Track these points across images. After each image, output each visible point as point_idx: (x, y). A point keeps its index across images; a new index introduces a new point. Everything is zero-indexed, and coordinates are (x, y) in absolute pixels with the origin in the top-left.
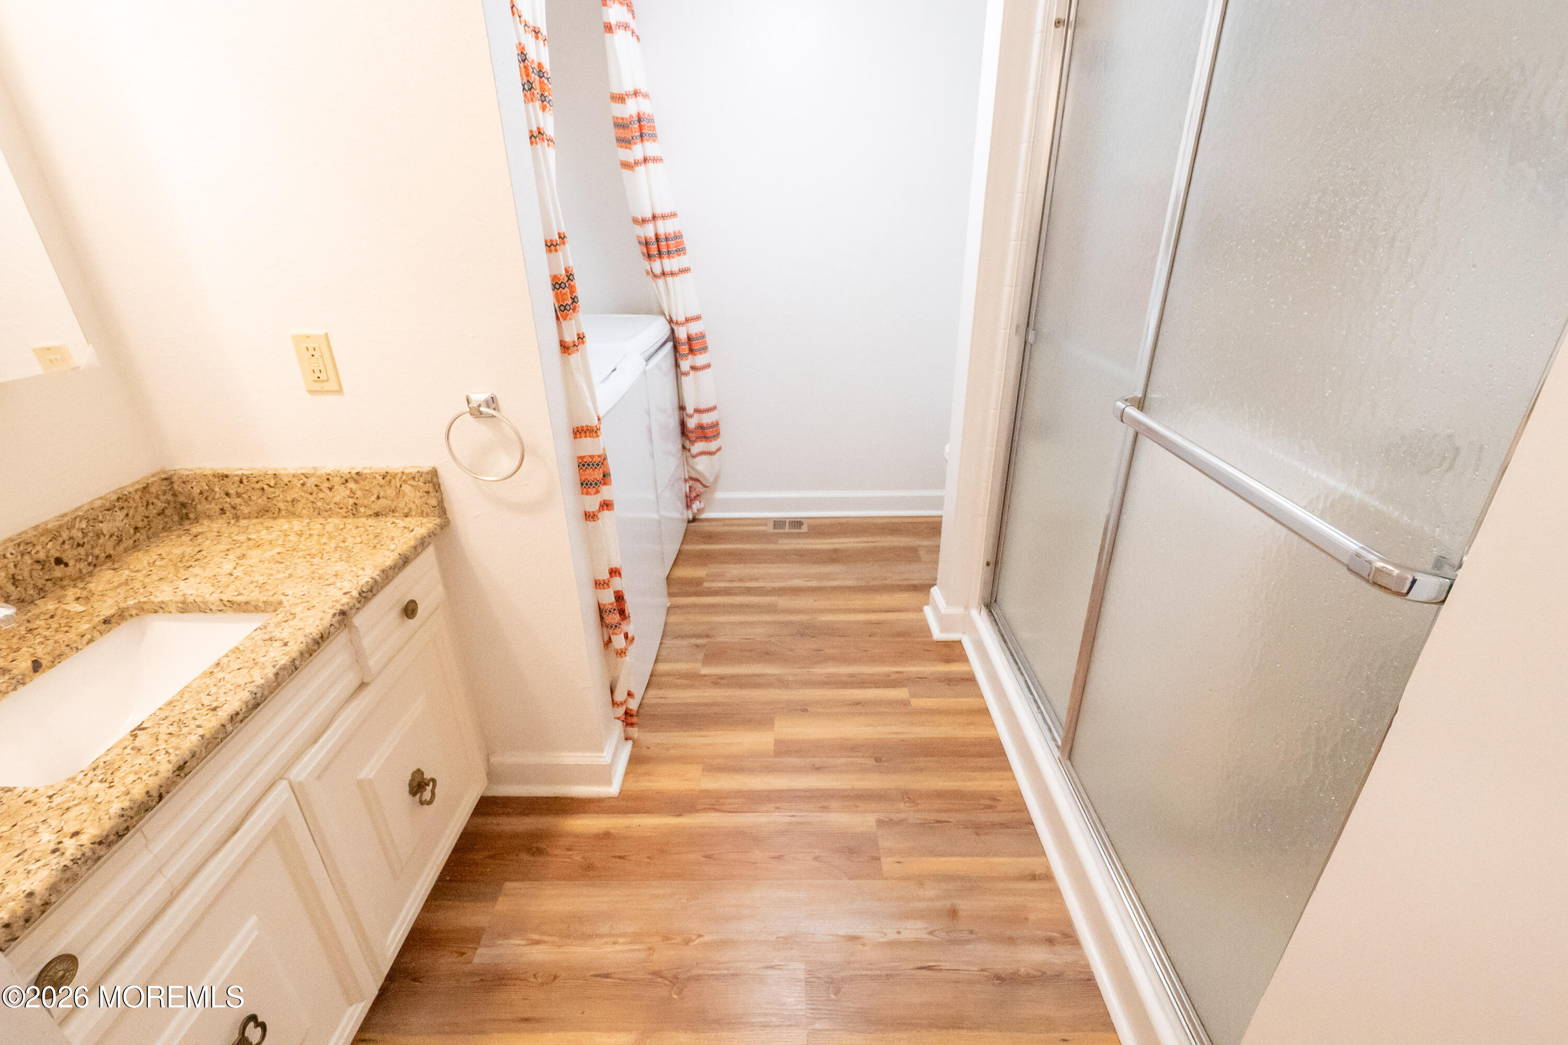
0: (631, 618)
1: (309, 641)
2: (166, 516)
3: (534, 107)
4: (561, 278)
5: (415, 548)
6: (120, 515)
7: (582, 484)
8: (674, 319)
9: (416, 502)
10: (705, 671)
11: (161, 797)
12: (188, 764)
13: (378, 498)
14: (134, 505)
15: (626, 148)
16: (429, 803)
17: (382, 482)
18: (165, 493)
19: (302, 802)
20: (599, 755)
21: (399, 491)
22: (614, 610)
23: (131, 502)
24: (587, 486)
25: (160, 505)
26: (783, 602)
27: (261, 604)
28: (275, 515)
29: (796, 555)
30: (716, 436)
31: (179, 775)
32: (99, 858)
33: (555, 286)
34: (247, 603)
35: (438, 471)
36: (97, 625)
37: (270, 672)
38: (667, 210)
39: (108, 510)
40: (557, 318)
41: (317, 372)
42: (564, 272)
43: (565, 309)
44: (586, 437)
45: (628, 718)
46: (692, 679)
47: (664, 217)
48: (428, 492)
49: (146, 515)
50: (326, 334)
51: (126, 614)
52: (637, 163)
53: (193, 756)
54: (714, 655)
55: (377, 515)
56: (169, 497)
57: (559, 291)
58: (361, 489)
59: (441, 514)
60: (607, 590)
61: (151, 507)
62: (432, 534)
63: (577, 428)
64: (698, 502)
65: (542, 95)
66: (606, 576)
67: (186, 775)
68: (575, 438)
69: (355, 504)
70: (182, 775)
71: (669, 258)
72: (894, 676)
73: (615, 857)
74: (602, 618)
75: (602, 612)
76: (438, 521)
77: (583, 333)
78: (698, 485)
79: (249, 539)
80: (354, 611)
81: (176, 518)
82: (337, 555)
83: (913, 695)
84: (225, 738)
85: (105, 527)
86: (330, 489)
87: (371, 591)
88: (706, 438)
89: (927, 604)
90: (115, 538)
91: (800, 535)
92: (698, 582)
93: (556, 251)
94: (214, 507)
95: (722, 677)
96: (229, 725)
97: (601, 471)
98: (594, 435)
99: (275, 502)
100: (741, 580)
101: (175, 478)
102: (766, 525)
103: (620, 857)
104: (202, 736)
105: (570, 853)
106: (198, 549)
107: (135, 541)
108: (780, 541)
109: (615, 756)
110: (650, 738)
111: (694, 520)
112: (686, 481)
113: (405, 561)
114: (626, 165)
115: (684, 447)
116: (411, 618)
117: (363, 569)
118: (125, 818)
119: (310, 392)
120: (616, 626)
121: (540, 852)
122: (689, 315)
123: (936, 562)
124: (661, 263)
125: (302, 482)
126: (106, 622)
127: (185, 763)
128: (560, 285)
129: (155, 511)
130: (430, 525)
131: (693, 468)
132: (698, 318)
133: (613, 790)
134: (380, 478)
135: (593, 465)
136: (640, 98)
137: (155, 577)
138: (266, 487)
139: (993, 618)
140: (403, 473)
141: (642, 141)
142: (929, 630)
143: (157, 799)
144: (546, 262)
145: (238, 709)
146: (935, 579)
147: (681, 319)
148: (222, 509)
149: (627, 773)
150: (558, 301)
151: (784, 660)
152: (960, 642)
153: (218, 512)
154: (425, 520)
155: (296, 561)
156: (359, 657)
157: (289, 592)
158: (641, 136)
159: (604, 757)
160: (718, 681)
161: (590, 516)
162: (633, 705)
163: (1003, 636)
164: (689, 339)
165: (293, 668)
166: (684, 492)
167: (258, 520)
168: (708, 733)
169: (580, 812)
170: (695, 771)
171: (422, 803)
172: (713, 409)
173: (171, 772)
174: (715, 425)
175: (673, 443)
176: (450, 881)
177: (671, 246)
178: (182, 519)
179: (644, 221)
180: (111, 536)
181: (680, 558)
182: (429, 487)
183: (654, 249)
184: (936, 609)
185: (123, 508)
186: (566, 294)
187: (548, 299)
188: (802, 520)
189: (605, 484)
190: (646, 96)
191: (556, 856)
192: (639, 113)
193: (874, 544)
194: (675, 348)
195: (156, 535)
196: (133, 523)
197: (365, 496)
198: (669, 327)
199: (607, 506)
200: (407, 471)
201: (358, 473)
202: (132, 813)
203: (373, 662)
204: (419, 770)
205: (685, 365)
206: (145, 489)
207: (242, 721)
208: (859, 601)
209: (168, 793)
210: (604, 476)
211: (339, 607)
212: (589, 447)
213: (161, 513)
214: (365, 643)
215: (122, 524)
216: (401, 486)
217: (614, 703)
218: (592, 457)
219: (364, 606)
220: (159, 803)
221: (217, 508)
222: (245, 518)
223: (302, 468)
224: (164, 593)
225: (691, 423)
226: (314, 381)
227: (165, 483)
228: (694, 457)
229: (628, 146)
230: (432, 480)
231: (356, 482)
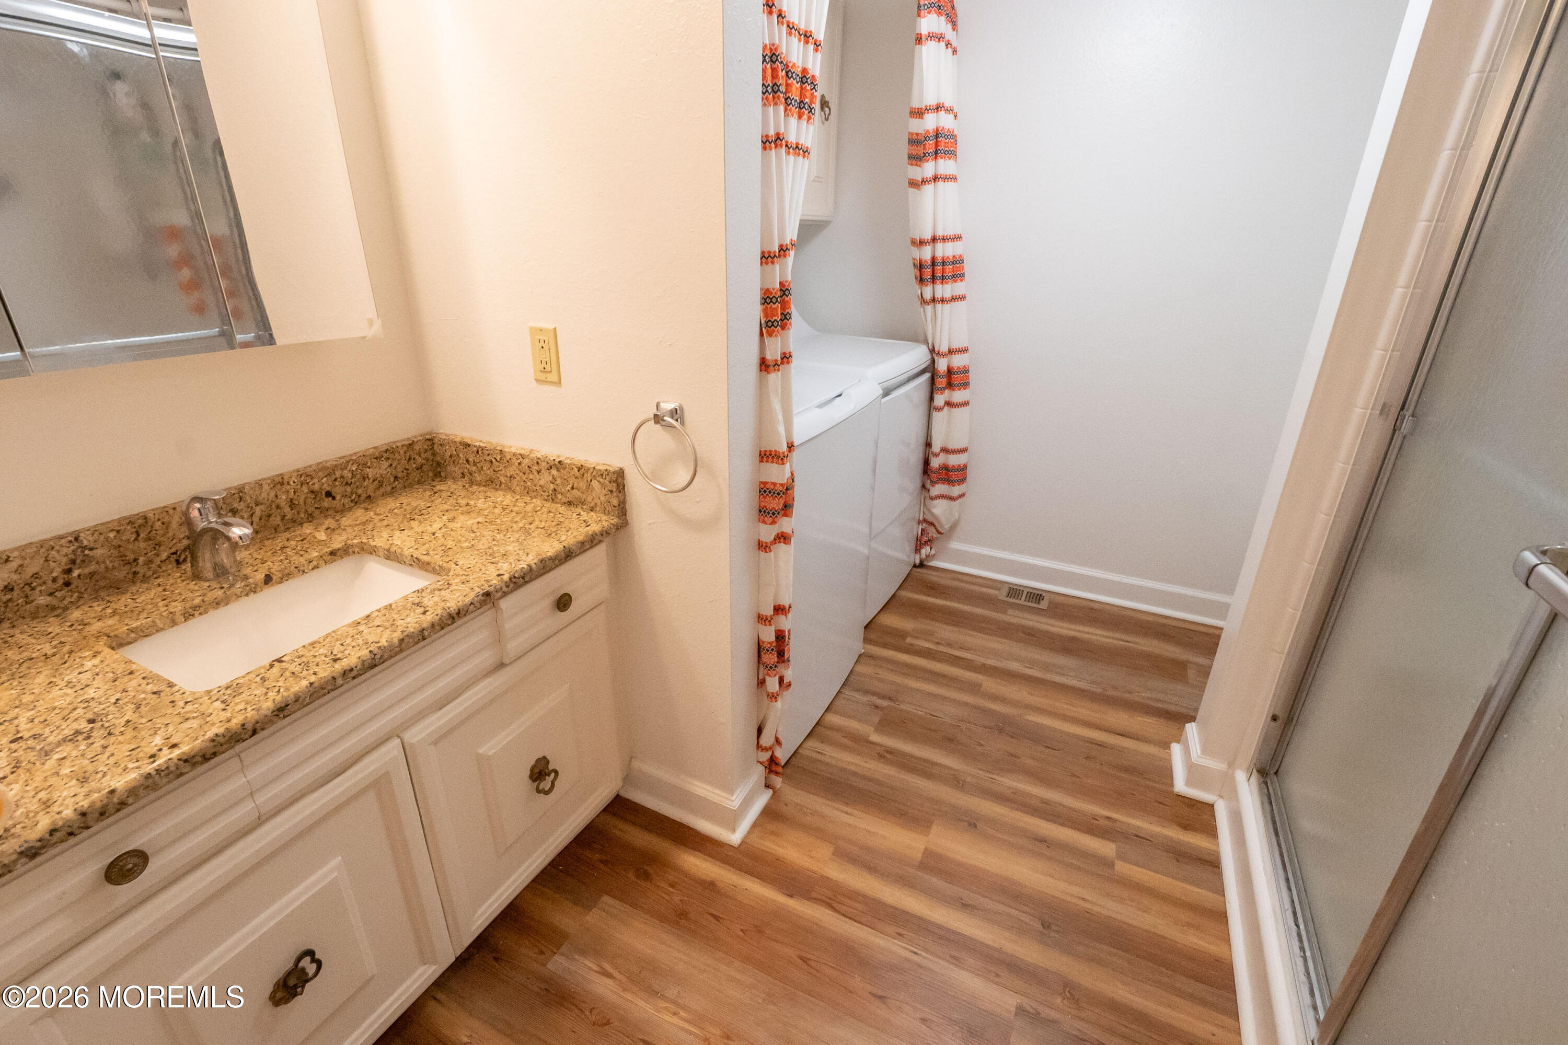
0: (791, 663)
1: (445, 614)
2: (423, 471)
3: (776, 113)
4: (774, 292)
5: (583, 543)
6: (385, 464)
7: (760, 511)
8: (936, 349)
9: (601, 498)
10: (875, 738)
11: (254, 732)
12: (289, 707)
13: (573, 488)
14: (399, 458)
15: (917, 165)
16: (547, 793)
17: (577, 474)
18: (426, 451)
19: (411, 764)
20: (727, 796)
21: (589, 486)
22: (772, 650)
23: (397, 455)
24: (765, 514)
25: (420, 460)
26: (989, 684)
27: (437, 568)
28: (497, 487)
29: (1024, 633)
30: (962, 480)
31: (277, 715)
32: (181, 774)
33: (765, 299)
34: (428, 563)
35: (625, 472)
36: (324, 554)
37: (397, 635)
38: (950, 232)
39: (376, 458)
40: (761, 334)
41: (544, 363)
42: (778, 286)
43: (773, 325)
44: (772, 462)
45: (772, 765)
46: (859, 742)
47: (944, 239)
48: (611, 491)
49: (407, 467)
50: (555, 329)
51: (351, 551)
52: (924, 181)
53: (296, 701)
54: (890, 723)
55: (570, 503)
56: (428, 455)
57: (769, 306)
58: (561, 478)
59: (621, 514)
60: (768, 627)
61: (412, 461)
62: (605, 533)
63: (766, 451)
64: (928, 548)
65: (802, 101)
66: (769, 612)
67: (285, 717)
68: (761, 461)
69: (555, 490)
70: (282, 716)
71: (942, 283)
72: (1102, 822)
73: (710, 914)
74: (759, 656)
75: (760, 648)
76: (615, 520)
77: (790, 352)
78: (932, 529)
79: (468, 504)
80: (499, 594)
81: (431, 474)
82: (517, 536)
83: (1121, 856)
84: (333, 690)
85: (370, 472)
86: (539, 472)
87: (523, 578)
88: (949, 481)
89: (1178, 742)
90: (376, 482)
91: (1038, 612)
92: (903, 635)
93: (773, 263)
94: (457, 470)
95: (890, 751)
96: (340, 679)
97: (782, 501)
98: (781, 462)
99: (498, 476)
100: (949, 645)
101: (436, 440)
102: (999, 589)
103: (715, 917)
104: (311, 684)
105: (671, 889)
106: (429, 504)
107: (393, 488)
108: (1010, 612)
109: (747, 802)
110: (795, 796)
111: (922, 565)
112: (919, 522)
113: (568, 555)
114: (914, 184)
115: (923, 486)
116: (565, 611)
117: (528, 554)
118: (215, 744)
119: (537, 380)
120: (771, 668)
121: (646, 876)
122: (955, 346)
123: (1202, 687)
124: (933, 287)
125: (519, 461)
126: (333, 553)
127: (287, 705)
128: (771, 299)
129: (414, 466)
130: (605, 524)
131: (930, 511)
132: (964, 350)
133: (735, 838)
134: (576, 470)
135: (774, 493)
136: (942, 113)
137: (385, 523)
138: (494, 460)
139: (1266, 790)
140: (594, 468)
141: (936, 158)
142: (1171, 776)
143: (250, 733)
144: (759, 274)
145: (353, 665)
146: (1196, 710)
147: (944, 349)
148: (462, 474)
149: (755, 825)
150: (766, 316)
151: (966, 754)
152: (1212, 806)
153: (460, 475)
154: (605, 517)
155: (485, 533)
156: (499, 639)
157: (460, 563)
158: (936, 153)
159: (732, 801)
160: (886, 755)
161: (763, 547)
162: (782, 755)
163: (1274, 823)
164: (950, 371)
165: (421, 637)
166: (915, 533)
167: (485, 489)
168: (855, 812)
169: (695, 849)
170: (824, 851)
171: (538, 791)
172: (964, 450)
173: (271, 710)
174: (963, 469)
175: (913, 481)
176: (561, 871)
177: (947, 271)
178: (436, 475)
179: (922, 243)
180: (374, 481)
181: (890, 604)
182: (613, 487)
183: (928, 272)
184: (1187, 751)
185: (389, 459)
186: (776, 309)
187: (755, 312)
188: (1044, 594)
189: (785, 515)
190: (949, 110)
191: (658, 886)
192: (937, 129)
193: (1127, 644)
194: (933, 380)
195: (411, 486)
196: (394, 472)
197: (563, 484)
198: (930, 357)
199: (785, 538)
200: (597, 468)
201: (560, 462)
202: (222, 740)
203: (513, 646)
204: (544, 758)
205: (939, 400)
206: (411, 445)
207: (354, 678)
208: (1084, 710)
209: (263, 729)
210: (785, 507)
211: (486, 588)
212: (776, 474)
213: (420, 468)
214: (509, 625)
215: (385, 472)
216: (591, 481)
217: (758, 746)
218: (774, 484)
219: (512, 591)
220: (251, 736)
221: (460, 471)
222: (477, 485)
223: (522, 449)
224: (380, 542)
225: (935, 463)
226: (541, 371)
227: (429, 443)
228: (932, 499)
229: (919, 163)
230: (618, 480)
231: (558, 470)
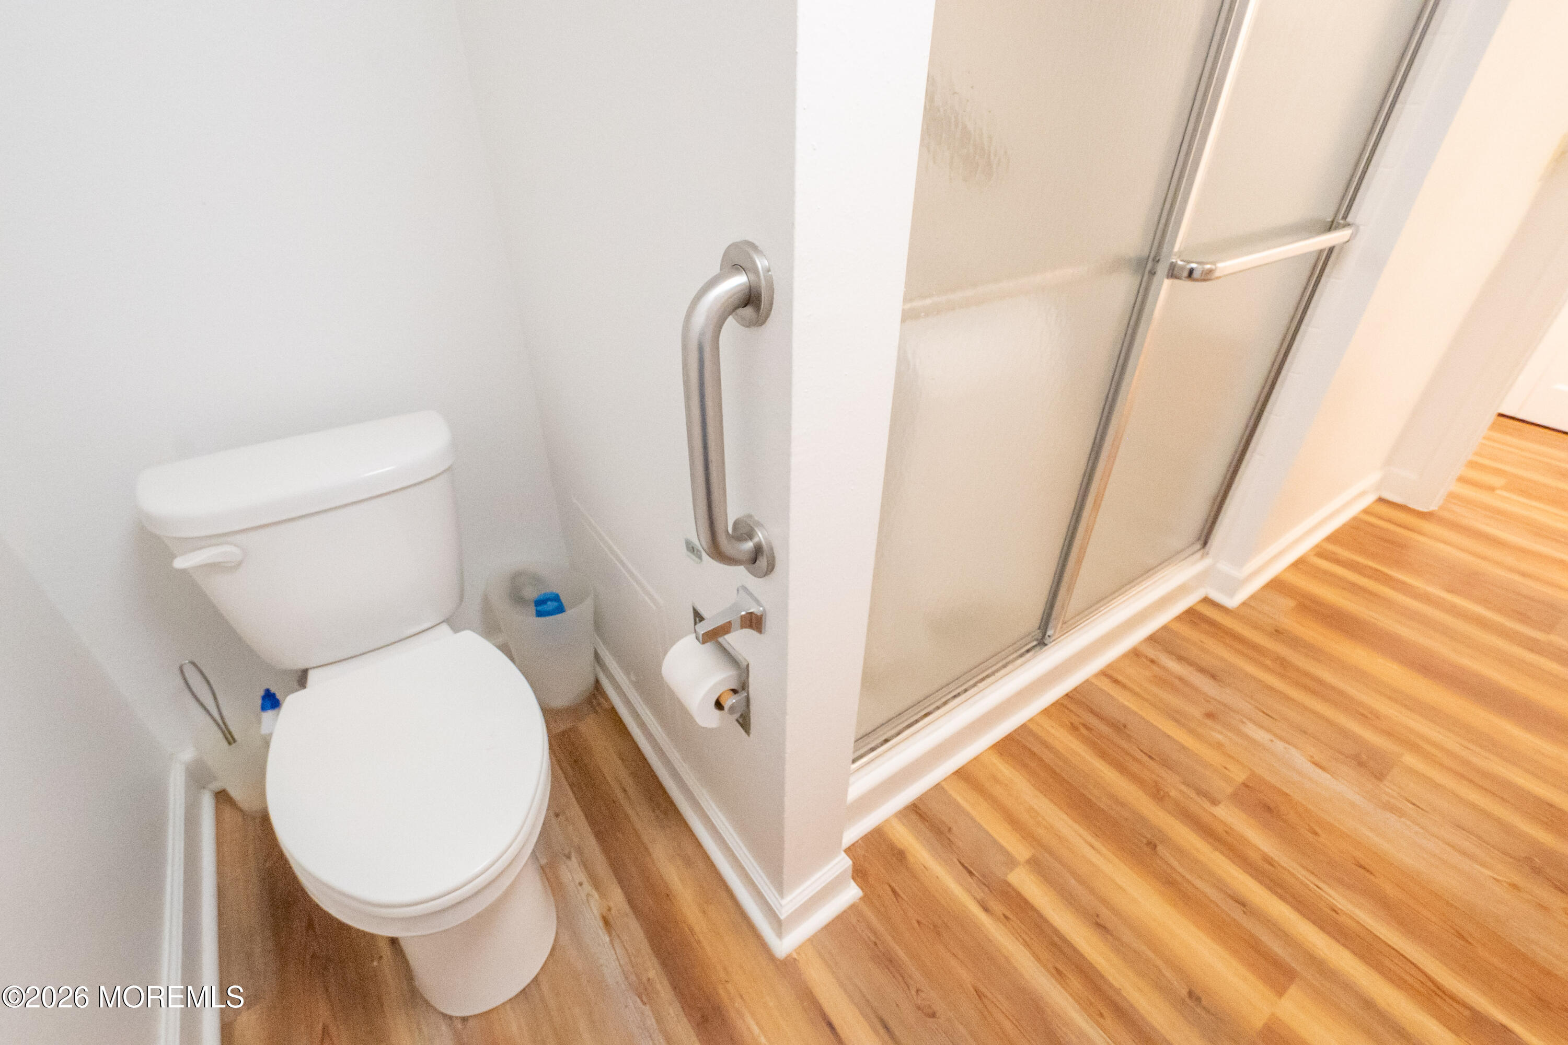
72: (998, 907)
142: (841, 918)
